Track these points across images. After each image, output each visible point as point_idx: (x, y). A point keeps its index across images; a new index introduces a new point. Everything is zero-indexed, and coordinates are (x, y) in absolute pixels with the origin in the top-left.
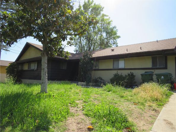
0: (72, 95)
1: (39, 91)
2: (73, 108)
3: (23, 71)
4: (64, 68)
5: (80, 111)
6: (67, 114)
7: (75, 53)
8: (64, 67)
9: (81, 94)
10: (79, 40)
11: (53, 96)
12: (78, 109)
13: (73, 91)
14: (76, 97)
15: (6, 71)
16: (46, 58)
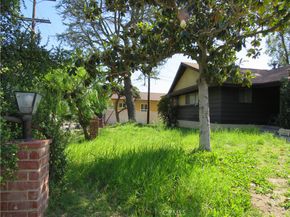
0: (261, 160)
1: (198, 147)
2: (259, 196)
3: (179, 107)
4: (246, 101)
5: (279, 208)
6: (245, 210)
7: (270, 68)
8: (247, 99)
9: (283, 161)
10: (280, 41)
11: (220, 160)
12: (273, 202)
13: (264, 149)
14: (270, 167)
15: (157, 108)
16: (206, 87)
